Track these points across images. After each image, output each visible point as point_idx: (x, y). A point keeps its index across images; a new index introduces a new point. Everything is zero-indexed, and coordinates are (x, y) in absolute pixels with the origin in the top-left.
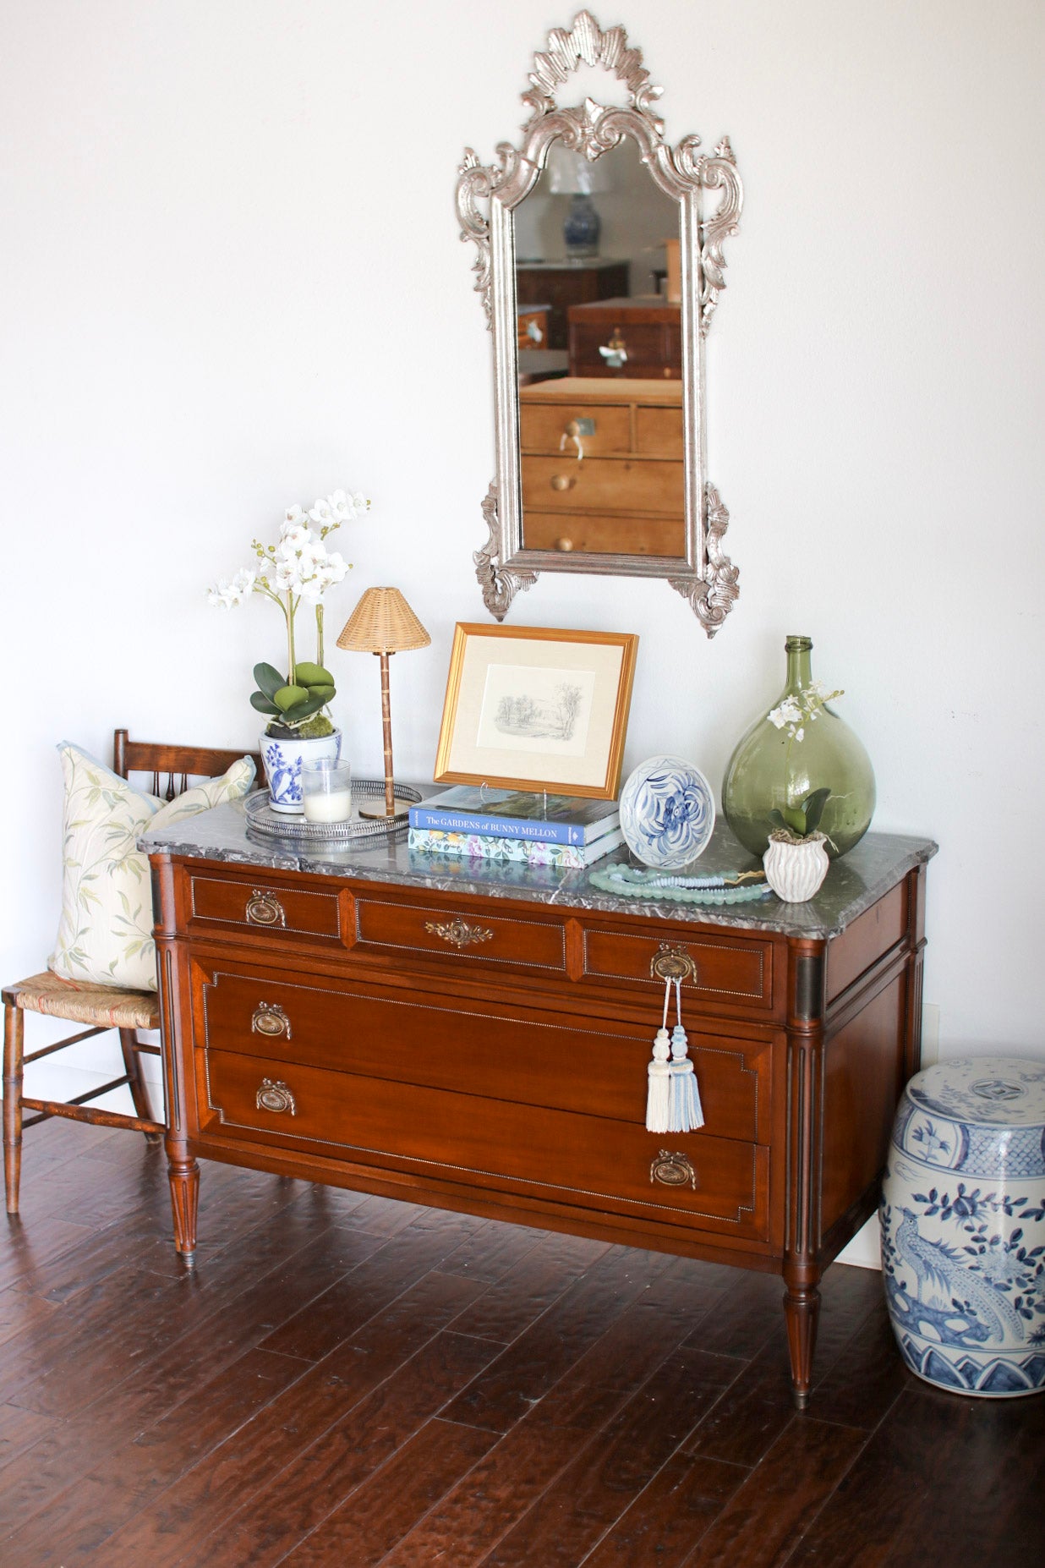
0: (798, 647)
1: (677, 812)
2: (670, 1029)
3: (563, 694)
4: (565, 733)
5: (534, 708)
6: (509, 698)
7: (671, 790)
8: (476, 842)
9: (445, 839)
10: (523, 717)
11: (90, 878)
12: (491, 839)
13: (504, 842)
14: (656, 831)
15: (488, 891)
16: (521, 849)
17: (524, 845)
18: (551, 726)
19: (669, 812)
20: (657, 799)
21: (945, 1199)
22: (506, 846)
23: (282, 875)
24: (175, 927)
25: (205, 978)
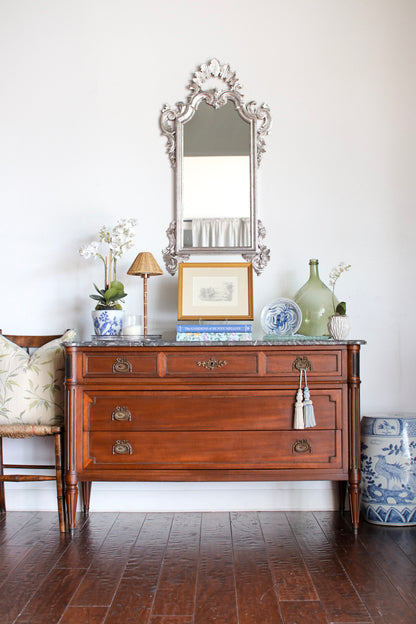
0: (314, 263)
1: (282, 319)
2: (303, 390)
3: (226, 285)
4: (229, 298)
5: (215, 291)
6: (204, 288)
7: (278, 312)
8: (207, 335)
9: (193, 336)
10: (211, 295)
11: (13, 375)
12: (213, 333)
13: (218, 334)
14: (274, 327)
16: (225, 336)
17: (227, 335)
18: (223, 297)
19: (278, 320)
20: (273, 316)
21: (396, 447)
22: (219, 336)
23: (132, 350)
24: (77, 379)
25: (90, 400)
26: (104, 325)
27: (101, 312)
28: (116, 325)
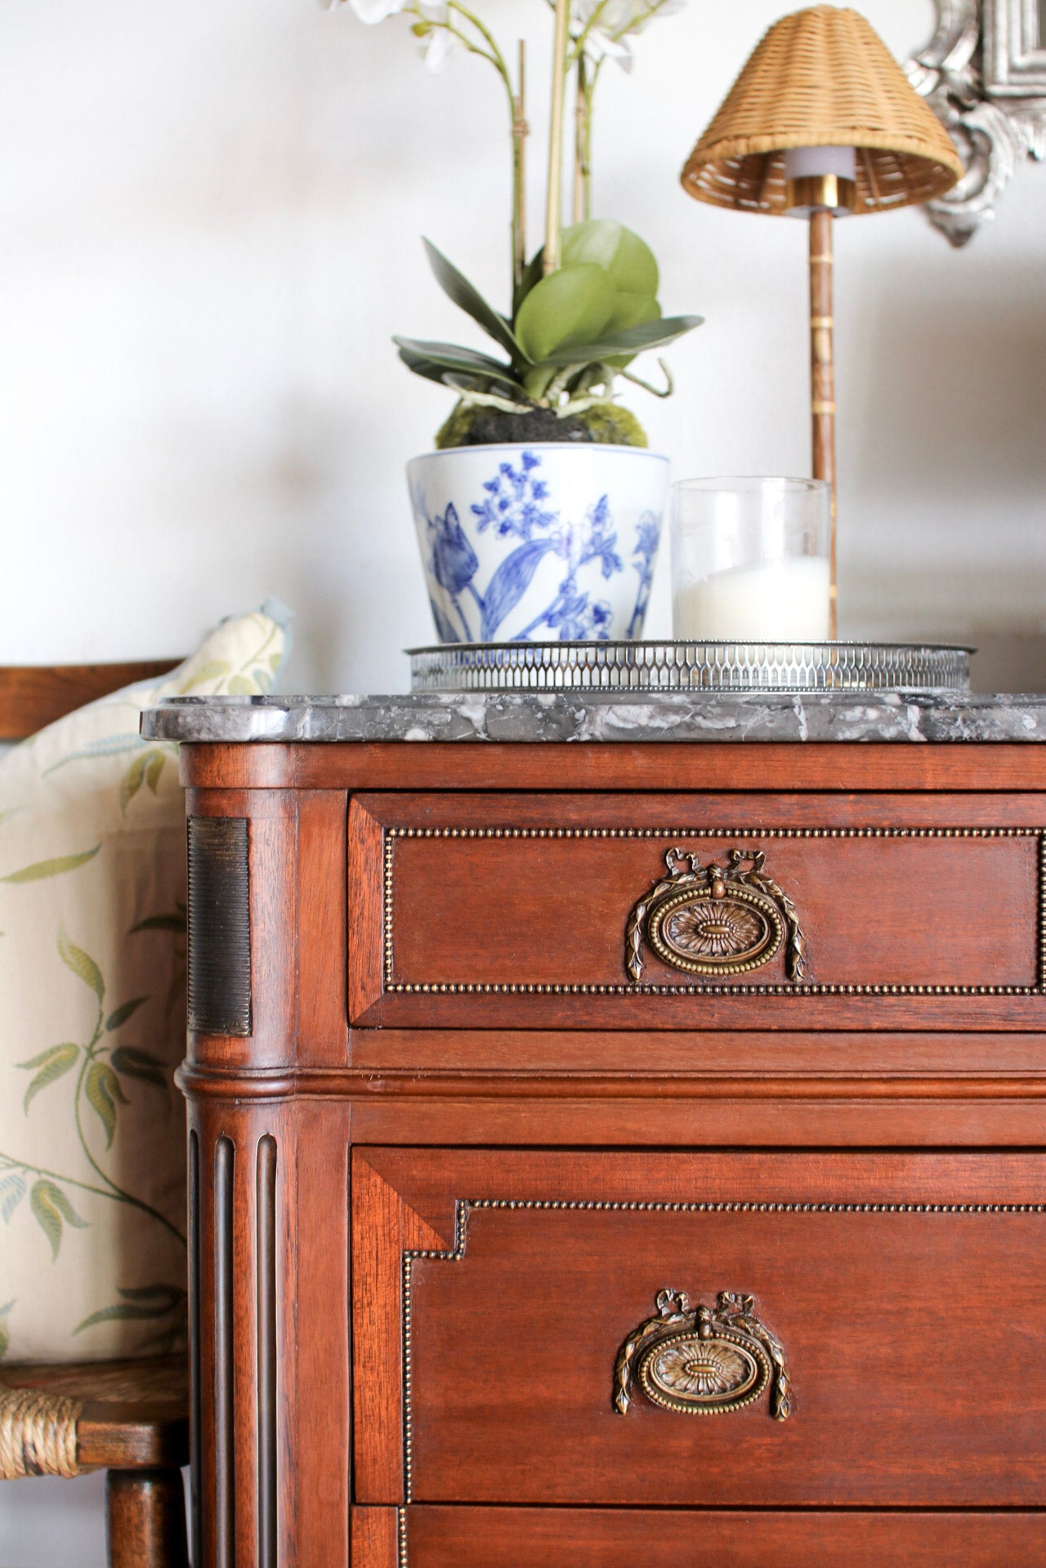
23: (816, 769)
24: (297, 1039)
25: (420, 1234)
26: (515, 571)
27: (488, 459)
28: (611, 562)
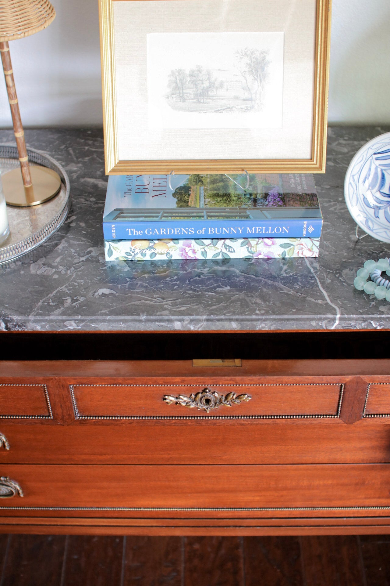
3: (246, 60)
5: (212, 80)
6: (179, 71)
8: (190, 246)
9: (151, 248)
10: (200, 91)
12: (209, 241)
13: (224, 243)
14: (380, 202)
15: (256, 326)
16: (244, 248)
17: (249, 244)
18: (236, 98)
20: (382, 170)
22: (226, 246)
